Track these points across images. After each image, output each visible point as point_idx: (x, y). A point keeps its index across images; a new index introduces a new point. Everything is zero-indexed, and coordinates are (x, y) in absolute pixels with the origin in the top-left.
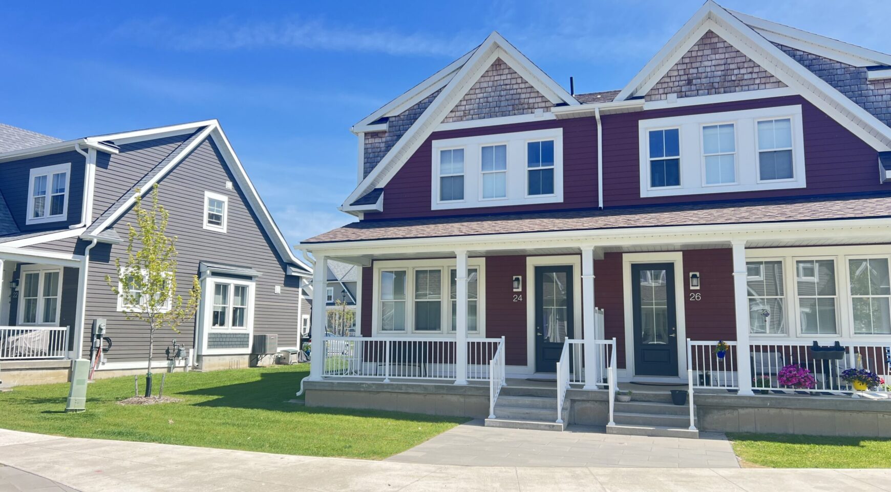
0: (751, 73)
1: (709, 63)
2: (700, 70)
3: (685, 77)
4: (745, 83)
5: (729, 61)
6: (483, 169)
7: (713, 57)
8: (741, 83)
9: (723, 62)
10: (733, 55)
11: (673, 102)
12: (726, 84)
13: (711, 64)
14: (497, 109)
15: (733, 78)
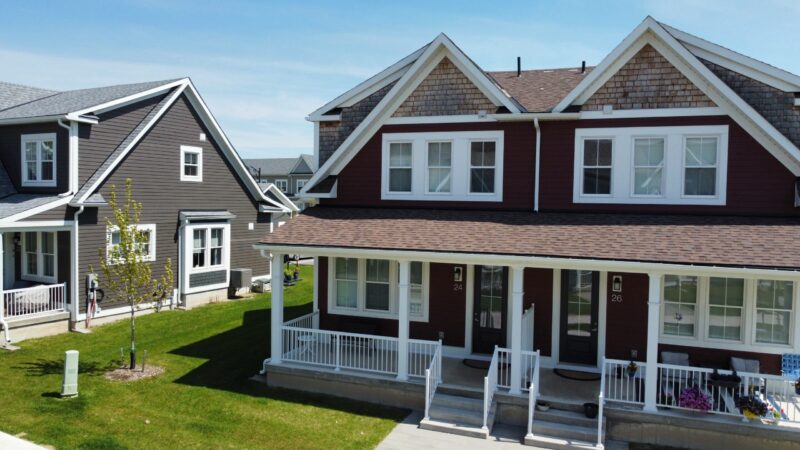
0: (684, 90)
1: (645, 77)
2: (636, 83)
3: (621, 90)
4: (677, 99)
5: (664, 76)
6: (429, 164)
7: (649, 71)
8: (674, 99)
9: (657, 77)
10: (669, 70)
11: (609, 113)
12: (660, 99)
13: (647, 79)
14: (443, 108)
15: (667, 94)
